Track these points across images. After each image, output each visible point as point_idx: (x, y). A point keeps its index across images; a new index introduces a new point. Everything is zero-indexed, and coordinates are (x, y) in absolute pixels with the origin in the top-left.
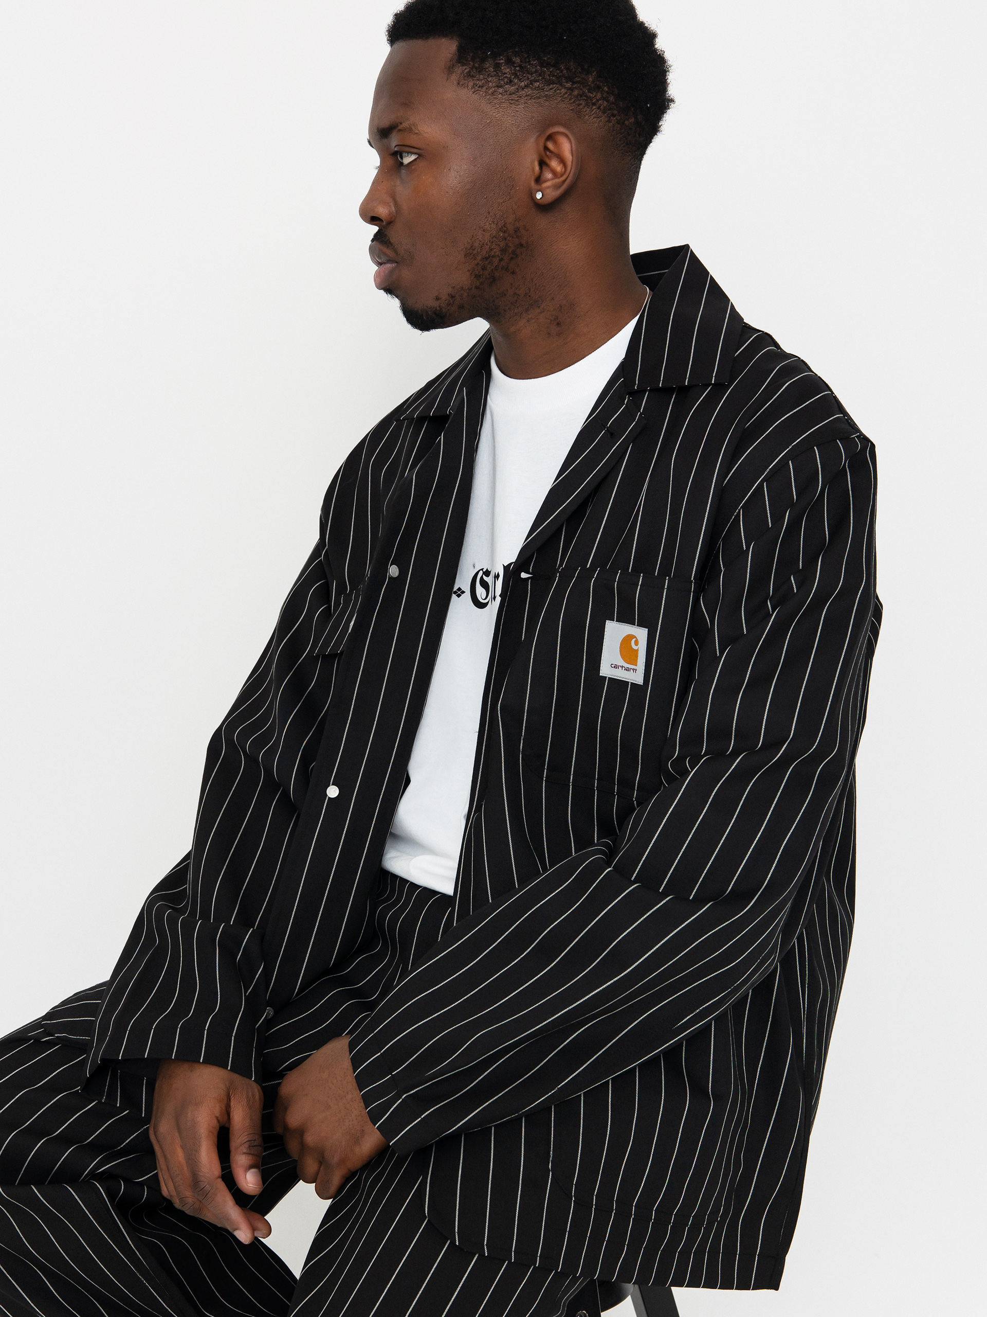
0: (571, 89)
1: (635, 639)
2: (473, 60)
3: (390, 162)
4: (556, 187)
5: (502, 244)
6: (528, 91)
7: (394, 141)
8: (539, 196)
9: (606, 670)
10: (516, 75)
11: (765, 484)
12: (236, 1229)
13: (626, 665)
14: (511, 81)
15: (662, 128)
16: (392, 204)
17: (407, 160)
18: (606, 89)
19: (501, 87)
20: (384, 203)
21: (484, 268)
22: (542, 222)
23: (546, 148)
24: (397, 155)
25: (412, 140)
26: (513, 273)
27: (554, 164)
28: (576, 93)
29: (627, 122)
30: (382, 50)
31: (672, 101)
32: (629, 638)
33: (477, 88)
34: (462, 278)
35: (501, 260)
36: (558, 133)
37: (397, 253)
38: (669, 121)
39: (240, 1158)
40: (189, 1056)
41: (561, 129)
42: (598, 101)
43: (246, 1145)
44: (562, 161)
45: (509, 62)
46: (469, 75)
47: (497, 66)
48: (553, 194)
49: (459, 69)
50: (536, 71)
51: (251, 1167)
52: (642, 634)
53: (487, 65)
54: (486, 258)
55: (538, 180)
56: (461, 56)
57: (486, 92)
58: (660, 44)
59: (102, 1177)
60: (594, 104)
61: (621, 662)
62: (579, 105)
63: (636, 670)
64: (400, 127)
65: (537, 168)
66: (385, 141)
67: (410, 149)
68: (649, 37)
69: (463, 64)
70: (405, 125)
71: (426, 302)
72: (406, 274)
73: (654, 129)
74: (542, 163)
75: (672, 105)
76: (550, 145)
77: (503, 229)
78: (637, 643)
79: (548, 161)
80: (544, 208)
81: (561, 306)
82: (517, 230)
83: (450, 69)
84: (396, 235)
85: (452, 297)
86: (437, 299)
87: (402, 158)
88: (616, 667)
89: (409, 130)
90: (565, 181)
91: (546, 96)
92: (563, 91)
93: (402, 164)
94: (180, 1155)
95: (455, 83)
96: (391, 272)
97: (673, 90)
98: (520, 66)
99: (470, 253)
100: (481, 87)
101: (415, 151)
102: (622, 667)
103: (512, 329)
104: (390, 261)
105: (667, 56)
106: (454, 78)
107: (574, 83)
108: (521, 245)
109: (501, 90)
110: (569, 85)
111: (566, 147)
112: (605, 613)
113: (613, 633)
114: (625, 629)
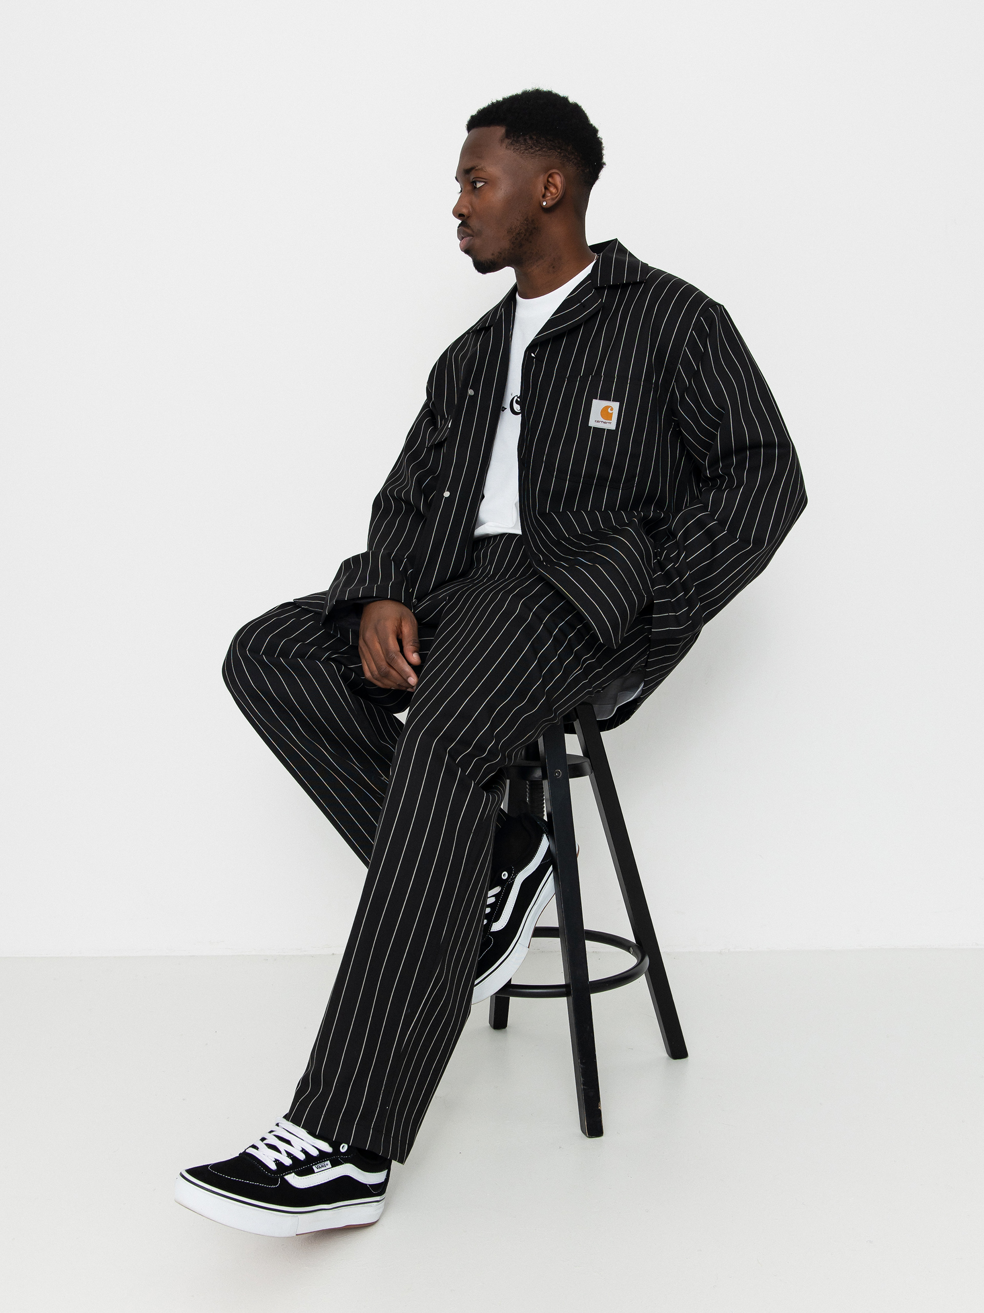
0: (560, 153)
2: (513, 136)
3: (469, 188)
4: (553, 199)
5: (526, 227)
6: (540, 153)
7: (472, 177)
8: (544, 204)
9: (592, 423)
10: (534, 145)
12: (409, 677)
13: (604, 421)
14: (532, 147)
15: (600, 177)
16: (470, 207)
17: (479, 185)
18: (576, 154)
19: (527, 150)
20: (466, 207)
21: (516, 239)
22: (545, 218)
23: (548, 181)
24: (474, 183)
25: (482, 174)
26: (531, 242)
27: (553, 190)
28: (562, 154)
29: (586, 171)
30: (464, 135)
31: (605, 164)
33: (515, 150)
34: (505, 244)
35: (525, 235)
36: (553, 173)
37: (473, 232)
38: (603, 174)
39: (409, 648)
40: (382, 597)
41: (557, 171)
42: (573, 159)
43: (412, 641)
44: (556, 187)
45: (531, 138)
46: (512, 144)
47: (525, 140)
48: (551, 203)
49: (507, 141)
50: (544, 143)
51: (415, 652)
52: (616, 406)
53: (520, 139)
54: (518, 234)
55: (544, 196)
56: (507, 135)
57: (520, 152)
58: (600, 135)
59: (334, 660)
60: (570, 161)
61: (601, 419)
62: (564, 160)
64: (477, 168)
65: (543, 190)
66: (467, 176)
67: (480, 179)
68: (595, 131)
69: (509, 139)
70: (479, 167)
71: (487, 256)
72: (478, 242)
73: (595, 178)
74: (546, 188)
75: (605, 166)
76: (550, 180)
77: (527, 219)
78: (612, 409)
79: (548, 187)
80: (547, 210)
81: (554, 259)
82: (533, 221)
83: (502, 141)
84: (474, 223)
85: (500, 253)
86: (493, 254)
87: (476, 185)
88: (597, 422)
89: (482, 169)
90: (557, 197)
91: (549, 155)
92: (557, 153)
93: (475, 188)
94: (378, 646)
95: (505, 147)
96: (470, 240)
97: (605, 160)
98: (536, 140)
99: (510, 231)
100: (518, 150)
101: (484, 180)
102: (602, 422)
103: (529, 270)
104: (469, 235)
105: (603, 141)
106: (504, 145)
107: (561, 150)
108: (535, 228)
109: (527, 151)
110: (559, 151)
111: (558, 180)
112: (592, 396)
113: (598, 405)
114: (605, 403)
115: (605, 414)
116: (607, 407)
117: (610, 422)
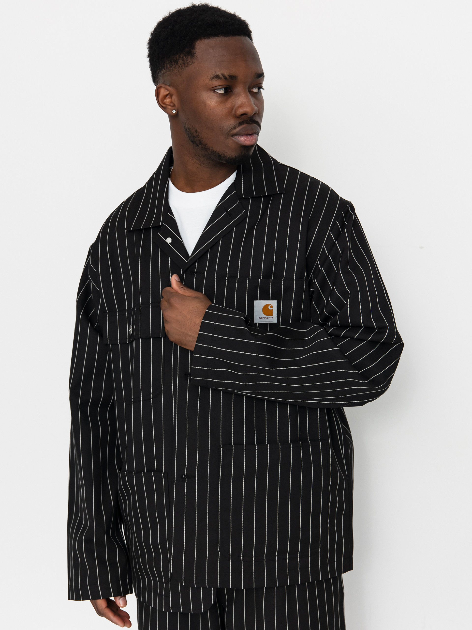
1: (270, 306)
9: (257, 320)
11: (331, 233)
13: (266, 316)
32: (267, 306)
52: (274, 303)
61: (264, 316)
63: (272, 317)
78: (272, 307)
88: (261, 318)
102: (265, 318)
112: (253, 298)
113: (259, 305)
114: (264, 303)
115: (267, 311)
116: (267, 305)
117: (272, 316)
